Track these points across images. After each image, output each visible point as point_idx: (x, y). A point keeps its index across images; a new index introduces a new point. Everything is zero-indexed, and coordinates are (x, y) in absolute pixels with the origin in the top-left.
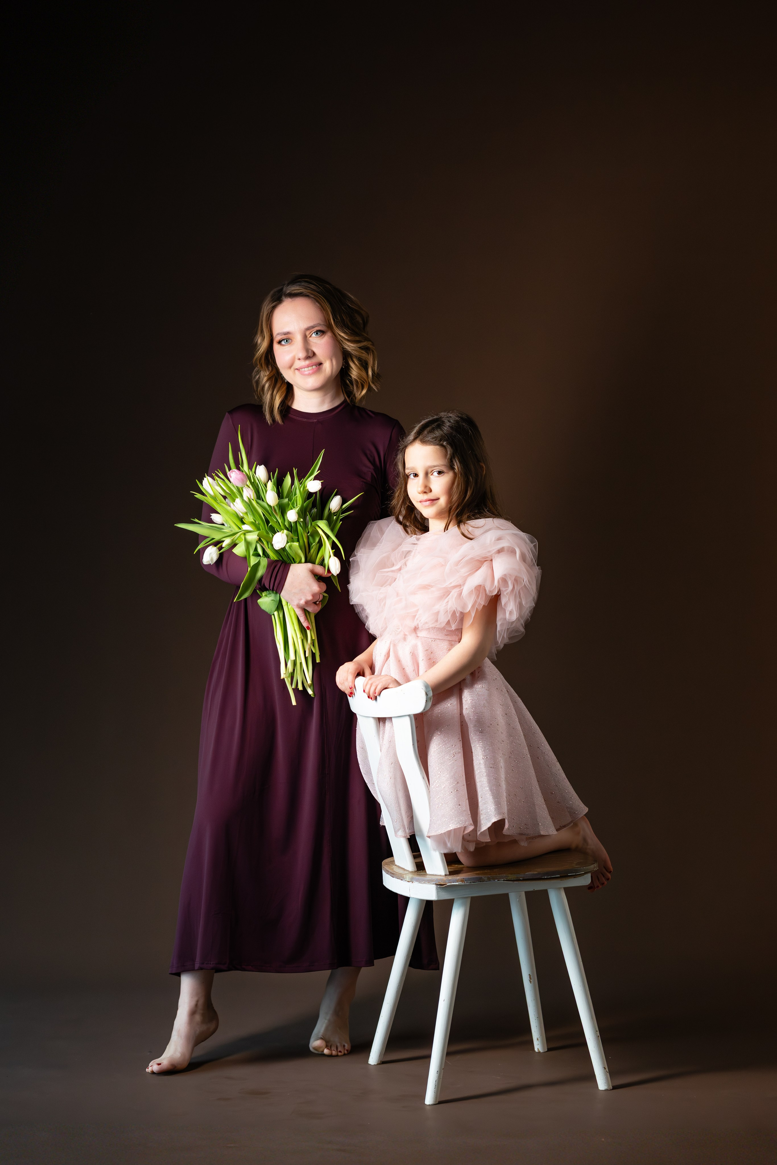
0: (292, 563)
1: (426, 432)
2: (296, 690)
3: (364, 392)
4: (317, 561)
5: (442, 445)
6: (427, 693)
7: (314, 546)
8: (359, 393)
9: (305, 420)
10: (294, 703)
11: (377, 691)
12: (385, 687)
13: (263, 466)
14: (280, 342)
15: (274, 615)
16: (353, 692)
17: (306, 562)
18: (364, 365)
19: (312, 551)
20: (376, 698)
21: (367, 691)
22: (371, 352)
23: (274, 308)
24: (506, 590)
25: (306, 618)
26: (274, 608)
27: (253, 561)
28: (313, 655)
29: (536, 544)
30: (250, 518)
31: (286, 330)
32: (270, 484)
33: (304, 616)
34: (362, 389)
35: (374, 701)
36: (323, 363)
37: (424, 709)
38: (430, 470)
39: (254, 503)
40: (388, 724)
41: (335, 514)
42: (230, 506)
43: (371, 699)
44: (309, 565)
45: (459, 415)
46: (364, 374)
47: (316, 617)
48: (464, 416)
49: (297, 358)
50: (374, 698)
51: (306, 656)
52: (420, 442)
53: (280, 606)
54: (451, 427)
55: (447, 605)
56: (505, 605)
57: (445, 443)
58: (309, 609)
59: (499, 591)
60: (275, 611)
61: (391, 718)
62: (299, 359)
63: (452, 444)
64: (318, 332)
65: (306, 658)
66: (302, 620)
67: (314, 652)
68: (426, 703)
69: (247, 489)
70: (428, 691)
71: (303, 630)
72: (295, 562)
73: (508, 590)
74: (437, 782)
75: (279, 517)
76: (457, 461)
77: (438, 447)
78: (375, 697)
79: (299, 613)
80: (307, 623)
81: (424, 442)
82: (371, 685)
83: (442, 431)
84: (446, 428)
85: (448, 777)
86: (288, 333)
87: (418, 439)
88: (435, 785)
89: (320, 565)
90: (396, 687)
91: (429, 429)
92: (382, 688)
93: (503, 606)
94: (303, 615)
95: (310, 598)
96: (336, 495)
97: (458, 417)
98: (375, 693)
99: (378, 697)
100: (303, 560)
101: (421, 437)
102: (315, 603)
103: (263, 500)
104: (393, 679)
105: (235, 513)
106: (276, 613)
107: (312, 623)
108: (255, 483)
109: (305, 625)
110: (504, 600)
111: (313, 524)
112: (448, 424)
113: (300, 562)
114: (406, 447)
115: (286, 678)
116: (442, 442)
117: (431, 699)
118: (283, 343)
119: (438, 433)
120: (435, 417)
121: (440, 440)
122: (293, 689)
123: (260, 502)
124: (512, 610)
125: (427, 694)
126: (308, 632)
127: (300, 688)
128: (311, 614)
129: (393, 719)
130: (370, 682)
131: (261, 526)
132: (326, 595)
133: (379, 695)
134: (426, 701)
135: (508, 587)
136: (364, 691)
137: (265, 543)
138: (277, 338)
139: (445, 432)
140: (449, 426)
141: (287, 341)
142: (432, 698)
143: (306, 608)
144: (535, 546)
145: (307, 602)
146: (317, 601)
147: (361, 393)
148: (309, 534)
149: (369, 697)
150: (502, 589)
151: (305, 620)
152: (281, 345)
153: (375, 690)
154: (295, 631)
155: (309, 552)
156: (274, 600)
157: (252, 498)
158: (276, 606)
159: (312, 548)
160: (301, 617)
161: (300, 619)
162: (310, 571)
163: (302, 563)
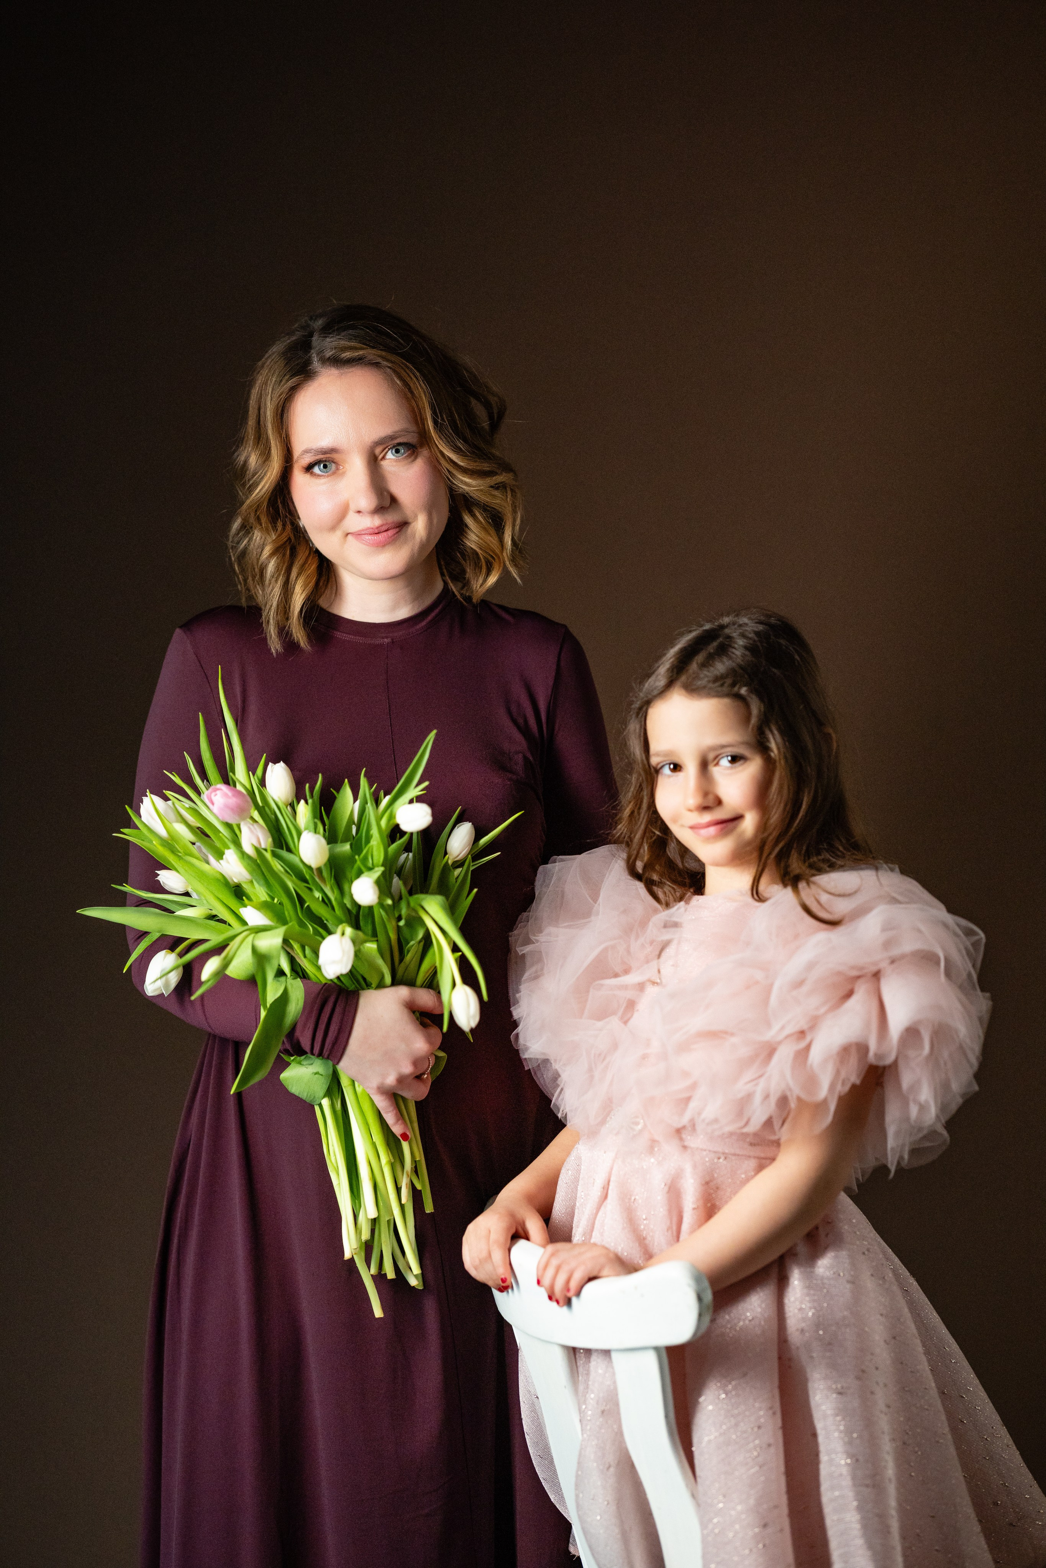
0: (363, 989)
1: (694, 666)
2: (379, 1279)
3: (492, 579)
4: (420, 979)
5: (738, 697)
6: (701, 1295)
7: (414, 945)
8: (481, 581)
9: (360, 640)
10: (378, 1312)
11: (573, 1285)
12: (592, 1275)
13: (282, 764)
14: (309, 468)
15: (320, 1105)
17: (395, 983)
18: (496, 522)
19: (408, 958)
20: (568, 1302)
21: (546, 1281)
22: (509, 492)
23: (293, 390)
24: (916, 1057)
25: (400, 1116)
26: (322, 1093)
27: (272, 992)
28: (416, 1195)
29: (979, 941)
30: (260, 893)
31: (325, 443)
32: (304, 810)
33: (395, 1112)
34: (488, 573)
35: (565, 1308)
36: (410, 520)
38: (711, 756)
39: (268, 855)
40: (596, 1365)
41: (459, 864)
42: (208, 862)
43: (558, 1302)
44: (403, 992)
45: (762, 618)
46: (493, 541)
47: (420, 1106)
48: (773, 621)
49: (353, 507)
50: (563, 1301)
51: (403, 1202)
52: (683, 692)
53: (334, 1088)
54: (751, 649)
56: (909, 1088)
57: (743, 691)
58: (406, 1094)
59: (897, 1056)
60: (324, 1097)
61: (607, 1353)
62: (359, 512)
63: (761, 691)
64: (399, 448)
65: (402, 1207)
66: (390, 1118)
67: (418, 1187)
68: (697, 1318)
69: (251, 827)
71: (393, 1142)
72: (368, 986)
73: (921, 1056)
75: (329, 887)
76: (776, 732)
77: (726, 701)
78: (566, 1299)
79: (381, 1102)
80: (402, 1126)
81: (692, 689)
82: (558, 1269)
83: (730, 658)
84: (739, 650)
86: (333, 450)
87: (678, 684)
89: (425, 987)
90: (618, 1275)
91: (700, 658)
92: (585, 1278)
93: (902, 1090)
94: (391, 1109)
95: (407, 1069)
96: (459, 820)
97: (761, 623)
98: (568, 1290)
99: (574, 1300)
100: (388, 979)
101: (683, 678)
102: (419, 1077)
103: (289, 850)
104: (611, 1255)
105: (222, 880)
106: (326, 1102)
107: (411, 1122)
108: (266, 809)
109: (397, 1130)
110: (905, 1076)
111: (412, 904)
112: (741, 642)
113: (381, 986)
114: (648, 703)
115: (356, 1254)
116: (736, 689)
117: (709, 1309)
118: (316, 470)
119: (721, 667)
120: (707, 627)
121: (733, 685)
122: (372, 1275)
123: (284, 853)
124: (925, 1099)
125: (700, 1298)
126: (405, 1145)
127: (391, 1275)
128: (409, 1101)
129: (614, 1355)
130: (554, 1262)
131: (288, 911)
132: (442, 1054)
133: (578, 1294)
134: (699, 1315)
135: (922, 1048)
136: (539, 1282)
137: (296, 946)
138: (301, 459)
139: (739, 661)
140: (746, 648)
141: (325, 467)
143: (400, 1093)
144: (975, 945)
145: (401, 1080)
146: (424, 1074)
147: (485, 581)
148: (402, 923)
149: (550, 1298)
151: (398, 1120)
152: (313, 474)
153: (568, 1281)
154: (374, 1145)
155: (401, 960)
156: (321, 1075)
157: (263, 846)
158: (325, 1087)
159: (408, 951)
160: (387, 1112)
161: (384, 1115)
162: (404, 1005)
163: (384, 987)
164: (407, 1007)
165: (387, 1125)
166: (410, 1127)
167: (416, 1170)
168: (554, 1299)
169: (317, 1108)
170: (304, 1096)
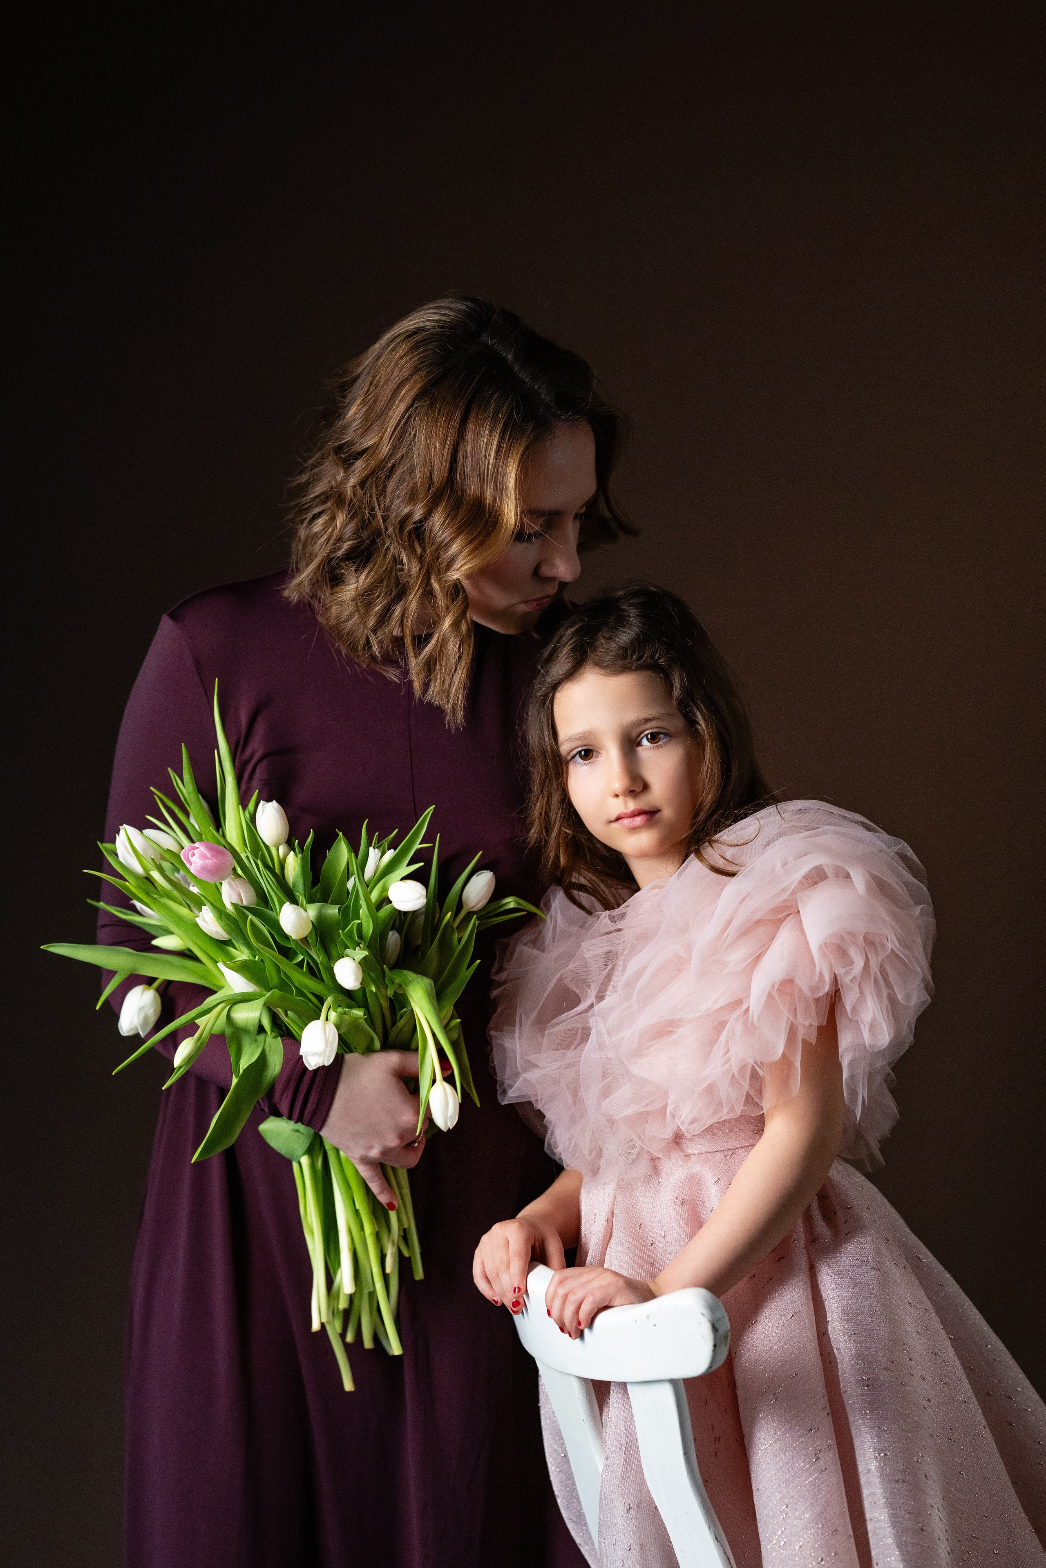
6: (717, 1326)
10: (348, 1385)
11: (583, 1315)
12: (605, 1305)
13: (275, 803)
15: (299, 1163)
16: (521, 1301)
17: (385, 1048)
20: (581, 1335)
21: (555, 1312)
24: (847, 973)
25: (388, 1185)
26: (302, 1151)
27: (248, 1055)
28: (404, 1264)
32: (293, 864)
33: (380, 1182)
37: (710, 1367)
38: (634, 735)
39: (249, 913)
43: (570, 1334)
44: (394, 1058)
50: (576, 1333)
51: (387, 1272)
53: (316, 1147)
55: (729, 1060)
56: (854, 1009)
57: (662, 662)
58: (393, 1164)
59: (835, 979)
60: (304, 1154)
61: (623, 1385)
65: (386, 1277)
66: (375, 1187)
67: (406, 1253)
68: (714, 1351)
69: (232, 882)
70: (719, 1320)
71: (379, 1212)
72: (354, 1052)
73: (854, 971)
74: (780, 1533)
78: (580, 1332)
80: (389, 1193)
82: (566, 1297)
85: (808, 1518)
88: (775, 1542)
90: (631, 1305)
92: (594, 1309)
93: (850, 1015)
94: (378, 1179)
95: (393, 1141)
98: (579, 1323)
99: (586, 1331)
100: (377, 1044)
102: (408, 1148)
106: (305, 1160)
107: (400, 1188)
109: (383, 1199)
110: (849, 1000)
115: (327, 1325)
117: (726, 1338)
124: (874, 1019)
125: (715, 1328)
126: (393, 1215)
128: (399, 1170)
130: (561, 1292)
133: (590, 1325)
134: (715, 1346)
135: (851, 963)
136: (547, 1313)
142: (730, 1335)
143: (387, 1162)
145: (387, 1152)
146: (414, 1142)
149: (562, 1330)
150: (840, 971)
151: (386, 1190)
153: (579, 1310)
154: (357, 1212)
155: (394, 1023)
156: (302, 1134)
157: (245, 903)
158: (306, 1146)
159: (401, 1017)
160: (372, 1182)
161: (370, 1185)
162: (394, 1075)
163: (374, 1051)
164: (396, 1076)
165: (373, 1193)
166: (399, 1197)
167: (405, 1236)
168: (566, 1331)
169: (295, 1166)
170: (282, 1151)
